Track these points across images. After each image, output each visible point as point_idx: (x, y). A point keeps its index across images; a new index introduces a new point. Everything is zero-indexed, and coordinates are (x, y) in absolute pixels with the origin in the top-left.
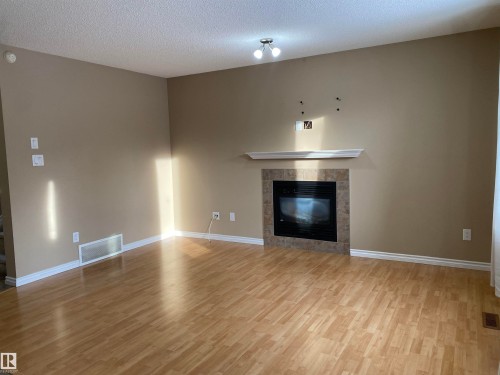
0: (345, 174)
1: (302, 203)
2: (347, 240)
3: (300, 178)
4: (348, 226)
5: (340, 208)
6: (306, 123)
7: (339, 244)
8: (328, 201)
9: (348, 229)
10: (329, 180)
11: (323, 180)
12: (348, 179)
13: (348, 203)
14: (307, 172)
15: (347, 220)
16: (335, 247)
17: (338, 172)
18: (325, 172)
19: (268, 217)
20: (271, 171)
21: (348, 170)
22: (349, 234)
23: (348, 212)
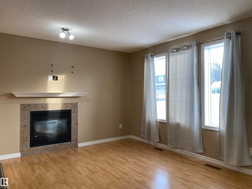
0: (76, 105)
1: (50, 123)
2: (77, 139)
3: (50, 108)
4: (77, 132)
5: (73, 123)
6: (54, 77)
7: (72, 143)
8: (66, 120)
9: (77, 134)
10: (68, 109)
11: (64, 109)
12: (77, 108)
13: (77, 120)
14: (54, 105)
15: (76, 129)
16: (70, 145)
17: (72, 104)
18: (65, 104)
19: (25, 136)
20: (29, 105)
21: (77, 103)
22: (77, 136)
23: (77, 124)
